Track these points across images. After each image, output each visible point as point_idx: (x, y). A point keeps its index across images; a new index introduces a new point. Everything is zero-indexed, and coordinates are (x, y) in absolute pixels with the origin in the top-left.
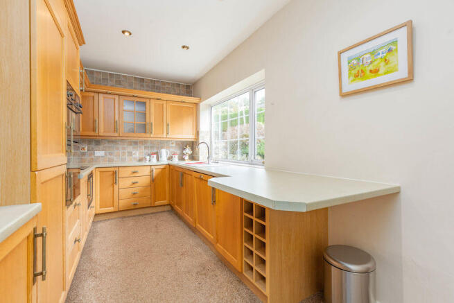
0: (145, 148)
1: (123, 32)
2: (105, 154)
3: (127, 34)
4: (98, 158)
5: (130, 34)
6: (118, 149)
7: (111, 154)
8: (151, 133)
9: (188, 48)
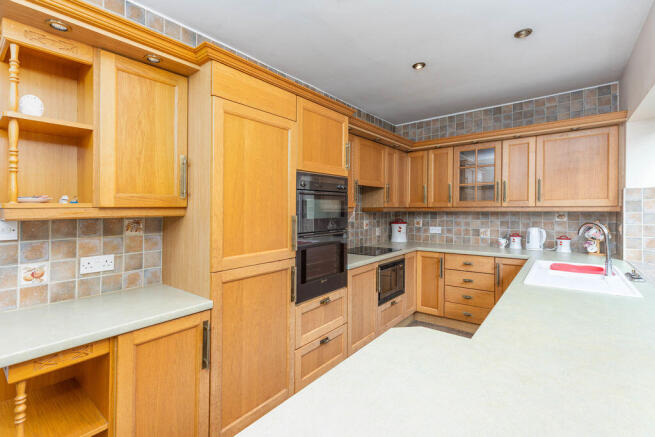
0: (502, 223)
1: (414, 66)
2: (442, 231)
3: (419, 67)
4: (434, 236)
5: (423, 65)
6: (458, 224)
7: (449, 231)
8: (504, 199)
9: (529, 32)
